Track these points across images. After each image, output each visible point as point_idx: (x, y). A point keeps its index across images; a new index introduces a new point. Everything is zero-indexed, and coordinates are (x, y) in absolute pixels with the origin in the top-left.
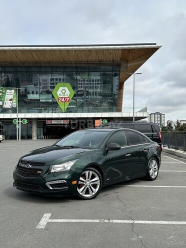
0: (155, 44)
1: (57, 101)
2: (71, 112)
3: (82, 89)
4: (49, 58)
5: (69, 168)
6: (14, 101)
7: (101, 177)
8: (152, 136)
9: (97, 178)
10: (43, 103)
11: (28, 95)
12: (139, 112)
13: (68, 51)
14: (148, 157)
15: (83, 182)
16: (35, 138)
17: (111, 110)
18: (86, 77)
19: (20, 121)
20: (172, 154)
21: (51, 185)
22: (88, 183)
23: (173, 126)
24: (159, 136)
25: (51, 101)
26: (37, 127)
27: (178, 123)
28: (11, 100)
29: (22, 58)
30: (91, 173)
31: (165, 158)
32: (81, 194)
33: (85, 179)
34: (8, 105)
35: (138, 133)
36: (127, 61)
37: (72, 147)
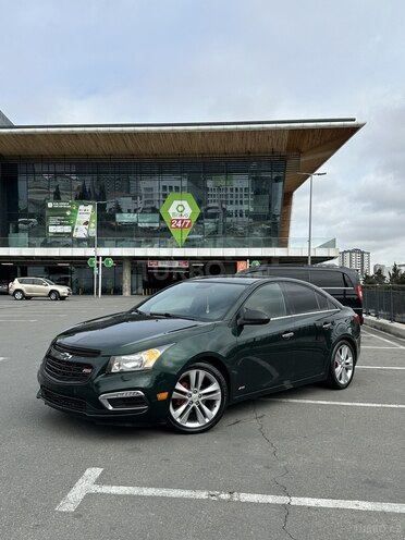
0: (354, 120)
1: (169, 225)
2: (194, 246)
3: (216, 205)
4: (154, 147)
5: (150, 364)
6: (93, 225)
7: (224, 383)
8: (345, 294)
9: (214, 387)
10: (145, 229)
11: (117, 216)
12: (320, 247)
13: (190, 133)
14: (334, 339)
15: (184, 393)
16: (127, 293)
17: (268, 244)
18: (222, 182)
19: (101, 262)
20: (384, 329)
21: (111, 401)
22: (195, 397)
23: (386, 274)
24: (358, 295)
25: (157, 225)
26: (132, 273)
27: (395, 269)
28: (86, 223)
29: (106, 147)
30: (202, 374)
31: (369, 338)
32: (178, 420)
33: (189, 388)
34: (81, 233)
35: (313, 289)
36: (300, 153)
37: (168, 316)
